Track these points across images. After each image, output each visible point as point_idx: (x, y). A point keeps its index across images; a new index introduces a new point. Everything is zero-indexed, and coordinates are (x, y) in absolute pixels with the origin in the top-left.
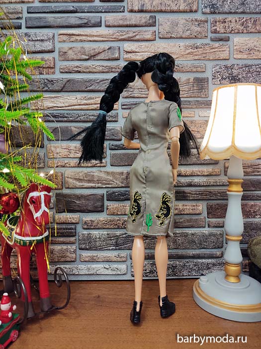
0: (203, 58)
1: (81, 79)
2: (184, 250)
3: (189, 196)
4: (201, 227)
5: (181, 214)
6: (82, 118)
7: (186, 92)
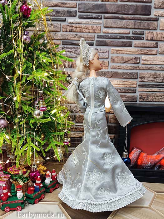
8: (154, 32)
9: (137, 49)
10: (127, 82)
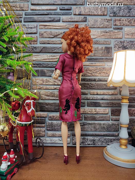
0: (109, 38)
1: (50, 47)
2: (99, 132)
3: (102, 105)
4: (108, 121)
5: (98, 114)
6: (50, 65)
7: (101, 54)
8: (82, 7)
9: (65, 24)
10: (57, 56)
